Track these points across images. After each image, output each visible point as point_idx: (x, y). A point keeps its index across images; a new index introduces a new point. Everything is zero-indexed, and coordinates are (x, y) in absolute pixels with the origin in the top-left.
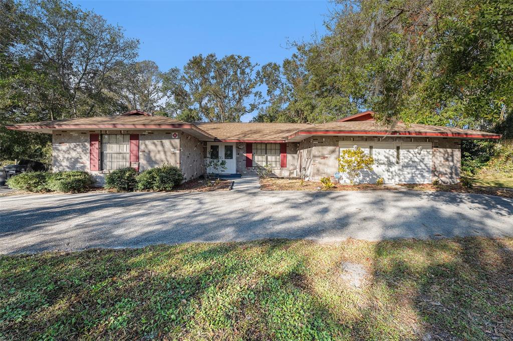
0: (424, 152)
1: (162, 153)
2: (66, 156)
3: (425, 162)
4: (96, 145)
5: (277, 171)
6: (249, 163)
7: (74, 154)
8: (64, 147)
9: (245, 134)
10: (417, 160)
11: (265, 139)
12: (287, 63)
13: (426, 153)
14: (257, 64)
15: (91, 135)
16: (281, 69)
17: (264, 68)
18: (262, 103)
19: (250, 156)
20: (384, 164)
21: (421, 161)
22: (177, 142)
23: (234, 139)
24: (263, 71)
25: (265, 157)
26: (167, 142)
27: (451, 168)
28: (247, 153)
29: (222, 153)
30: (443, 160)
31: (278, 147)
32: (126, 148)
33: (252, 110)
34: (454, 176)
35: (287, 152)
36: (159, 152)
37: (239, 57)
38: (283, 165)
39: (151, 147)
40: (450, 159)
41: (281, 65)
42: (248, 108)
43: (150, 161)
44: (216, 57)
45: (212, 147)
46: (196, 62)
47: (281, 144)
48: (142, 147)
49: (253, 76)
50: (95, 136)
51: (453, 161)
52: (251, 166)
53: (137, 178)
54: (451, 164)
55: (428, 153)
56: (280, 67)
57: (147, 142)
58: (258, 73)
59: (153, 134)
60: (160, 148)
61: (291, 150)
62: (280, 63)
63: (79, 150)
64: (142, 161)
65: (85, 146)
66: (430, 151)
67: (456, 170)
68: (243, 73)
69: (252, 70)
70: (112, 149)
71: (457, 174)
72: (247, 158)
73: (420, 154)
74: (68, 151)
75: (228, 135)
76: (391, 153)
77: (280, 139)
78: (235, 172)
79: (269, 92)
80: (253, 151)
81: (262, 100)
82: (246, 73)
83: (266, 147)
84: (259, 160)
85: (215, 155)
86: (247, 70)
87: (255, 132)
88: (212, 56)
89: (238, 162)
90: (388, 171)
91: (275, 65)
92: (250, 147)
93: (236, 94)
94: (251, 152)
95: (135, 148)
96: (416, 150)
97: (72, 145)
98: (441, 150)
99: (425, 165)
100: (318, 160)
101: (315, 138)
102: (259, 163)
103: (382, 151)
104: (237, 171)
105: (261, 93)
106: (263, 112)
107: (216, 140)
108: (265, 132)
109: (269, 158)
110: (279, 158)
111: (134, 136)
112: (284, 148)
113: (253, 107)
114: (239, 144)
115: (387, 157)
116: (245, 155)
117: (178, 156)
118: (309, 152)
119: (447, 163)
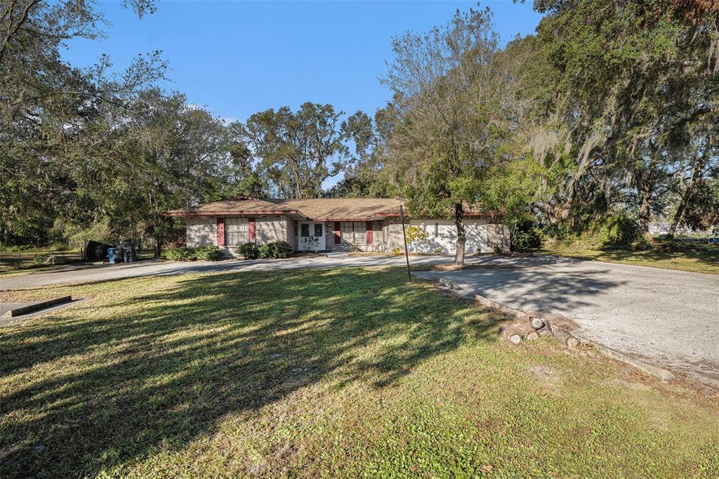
0: (480, 227)
1: (273, 232)
2: (197, 234)
3: (481, 235)
4: (222, 225)
5: (363, 248)
6: (338, 240)
7: (203, 233)
8: (195, 228)
9: (332, 213)
10: (474, 234)
11: (351, 217)
12: (380, 115)
13: (481, 228)
14: (342, 113)
15: (218, 218)
16: (373, 124)
17: (351, 119)
18: (350, 162)
19: (338, 233)
20: (447, 237)
21: (477, 234)
22: (284, 223)
23: (323, 218)
24: (349, 124)
25: (352, 235)
26: (276, 223)
27: (502, 240)
28: (336, 230)
29: (312, 231)
30: (495, 234)
31: (365, 225)
32: (245, 228)
33: (336, 172)
34: (504, 246)
35: (373, 228)
36: (270, 230)
37: (318, 106)
38: (369, 241)
39: (264, 227)
40: (501, 232)
41: (373, 119)
42: (331, 168)
43: (265, 237)
44: (291, 110)
45: (302, 225)
46: (267, 120)
47: (367, 222)
48: (258, 227)
49: (338, 128)
50: (221, 219)
51: (503, 234)
52: (339, 243)
53: (260, 249)
54: (502, 236)
55: (484, 227)
56: (371, 120)
57: (261, 223)
58: (344, 125)
59: (266, 217)
60: (271, 227)
61: (376, 227)
62: (372, 115)
63: (207, 229)
64: (258, 238)
65: (212, 226)
66: (485, 226)
67: (506, 241)
68: (324, 123)
69: (335, 120)
70: (233, 228)
71: (507, 245)
72: (336, 235)
73: (476, 228)
74: (198, 231)
75: (318, 214)
76: (453, 228)
77: (365, 217)
78: (324, 249)
79: (358, 149)
80: (342, 228)
81: (350, 159)
82: (328, 124)
83: (353, 225)
84: (347, 237)
85: (305, 233)
86: (330, 121)
87: (341, 210)
88: (285, 109)
89: (327, 239)
90: (451, 243)
91: (365, 117)
92: (338, 225)
93: (315, 152)
94: (339, 230)
95: (252, 228)
96: (473, 226)
97: (202, 226)
98: (494, 225)
99: (481, 238)
100: (394, 235)
101: (391, 218)
102: (347, 240)
103: (445, 227)
104: (327, 248)
105: (348, 148)
106: (351, 172)
107: (308, 219)
108: (351, 210)
109: (357, 235)
110: (365, 235)
111: (252, 219)
112: (370, 225)
113: (338, 167)
114: (328, 222)
115: (449, 232)
116: (334, 232)
117: (285, 233)
118: (388, 229)
119: (498, 235)
